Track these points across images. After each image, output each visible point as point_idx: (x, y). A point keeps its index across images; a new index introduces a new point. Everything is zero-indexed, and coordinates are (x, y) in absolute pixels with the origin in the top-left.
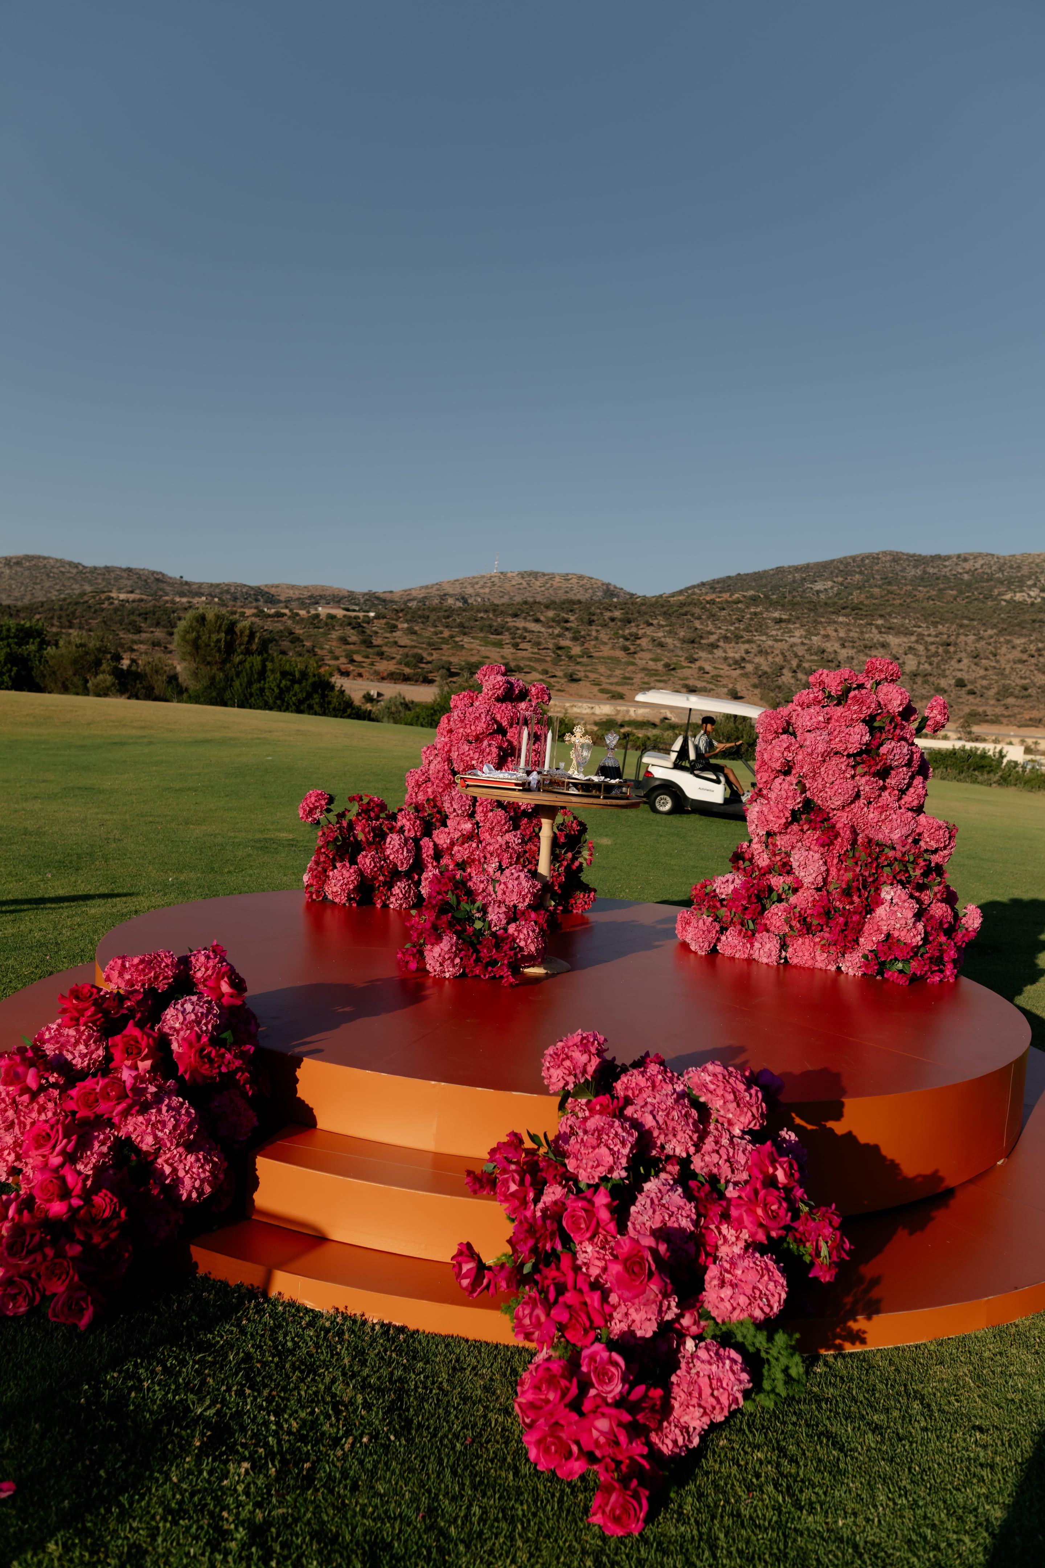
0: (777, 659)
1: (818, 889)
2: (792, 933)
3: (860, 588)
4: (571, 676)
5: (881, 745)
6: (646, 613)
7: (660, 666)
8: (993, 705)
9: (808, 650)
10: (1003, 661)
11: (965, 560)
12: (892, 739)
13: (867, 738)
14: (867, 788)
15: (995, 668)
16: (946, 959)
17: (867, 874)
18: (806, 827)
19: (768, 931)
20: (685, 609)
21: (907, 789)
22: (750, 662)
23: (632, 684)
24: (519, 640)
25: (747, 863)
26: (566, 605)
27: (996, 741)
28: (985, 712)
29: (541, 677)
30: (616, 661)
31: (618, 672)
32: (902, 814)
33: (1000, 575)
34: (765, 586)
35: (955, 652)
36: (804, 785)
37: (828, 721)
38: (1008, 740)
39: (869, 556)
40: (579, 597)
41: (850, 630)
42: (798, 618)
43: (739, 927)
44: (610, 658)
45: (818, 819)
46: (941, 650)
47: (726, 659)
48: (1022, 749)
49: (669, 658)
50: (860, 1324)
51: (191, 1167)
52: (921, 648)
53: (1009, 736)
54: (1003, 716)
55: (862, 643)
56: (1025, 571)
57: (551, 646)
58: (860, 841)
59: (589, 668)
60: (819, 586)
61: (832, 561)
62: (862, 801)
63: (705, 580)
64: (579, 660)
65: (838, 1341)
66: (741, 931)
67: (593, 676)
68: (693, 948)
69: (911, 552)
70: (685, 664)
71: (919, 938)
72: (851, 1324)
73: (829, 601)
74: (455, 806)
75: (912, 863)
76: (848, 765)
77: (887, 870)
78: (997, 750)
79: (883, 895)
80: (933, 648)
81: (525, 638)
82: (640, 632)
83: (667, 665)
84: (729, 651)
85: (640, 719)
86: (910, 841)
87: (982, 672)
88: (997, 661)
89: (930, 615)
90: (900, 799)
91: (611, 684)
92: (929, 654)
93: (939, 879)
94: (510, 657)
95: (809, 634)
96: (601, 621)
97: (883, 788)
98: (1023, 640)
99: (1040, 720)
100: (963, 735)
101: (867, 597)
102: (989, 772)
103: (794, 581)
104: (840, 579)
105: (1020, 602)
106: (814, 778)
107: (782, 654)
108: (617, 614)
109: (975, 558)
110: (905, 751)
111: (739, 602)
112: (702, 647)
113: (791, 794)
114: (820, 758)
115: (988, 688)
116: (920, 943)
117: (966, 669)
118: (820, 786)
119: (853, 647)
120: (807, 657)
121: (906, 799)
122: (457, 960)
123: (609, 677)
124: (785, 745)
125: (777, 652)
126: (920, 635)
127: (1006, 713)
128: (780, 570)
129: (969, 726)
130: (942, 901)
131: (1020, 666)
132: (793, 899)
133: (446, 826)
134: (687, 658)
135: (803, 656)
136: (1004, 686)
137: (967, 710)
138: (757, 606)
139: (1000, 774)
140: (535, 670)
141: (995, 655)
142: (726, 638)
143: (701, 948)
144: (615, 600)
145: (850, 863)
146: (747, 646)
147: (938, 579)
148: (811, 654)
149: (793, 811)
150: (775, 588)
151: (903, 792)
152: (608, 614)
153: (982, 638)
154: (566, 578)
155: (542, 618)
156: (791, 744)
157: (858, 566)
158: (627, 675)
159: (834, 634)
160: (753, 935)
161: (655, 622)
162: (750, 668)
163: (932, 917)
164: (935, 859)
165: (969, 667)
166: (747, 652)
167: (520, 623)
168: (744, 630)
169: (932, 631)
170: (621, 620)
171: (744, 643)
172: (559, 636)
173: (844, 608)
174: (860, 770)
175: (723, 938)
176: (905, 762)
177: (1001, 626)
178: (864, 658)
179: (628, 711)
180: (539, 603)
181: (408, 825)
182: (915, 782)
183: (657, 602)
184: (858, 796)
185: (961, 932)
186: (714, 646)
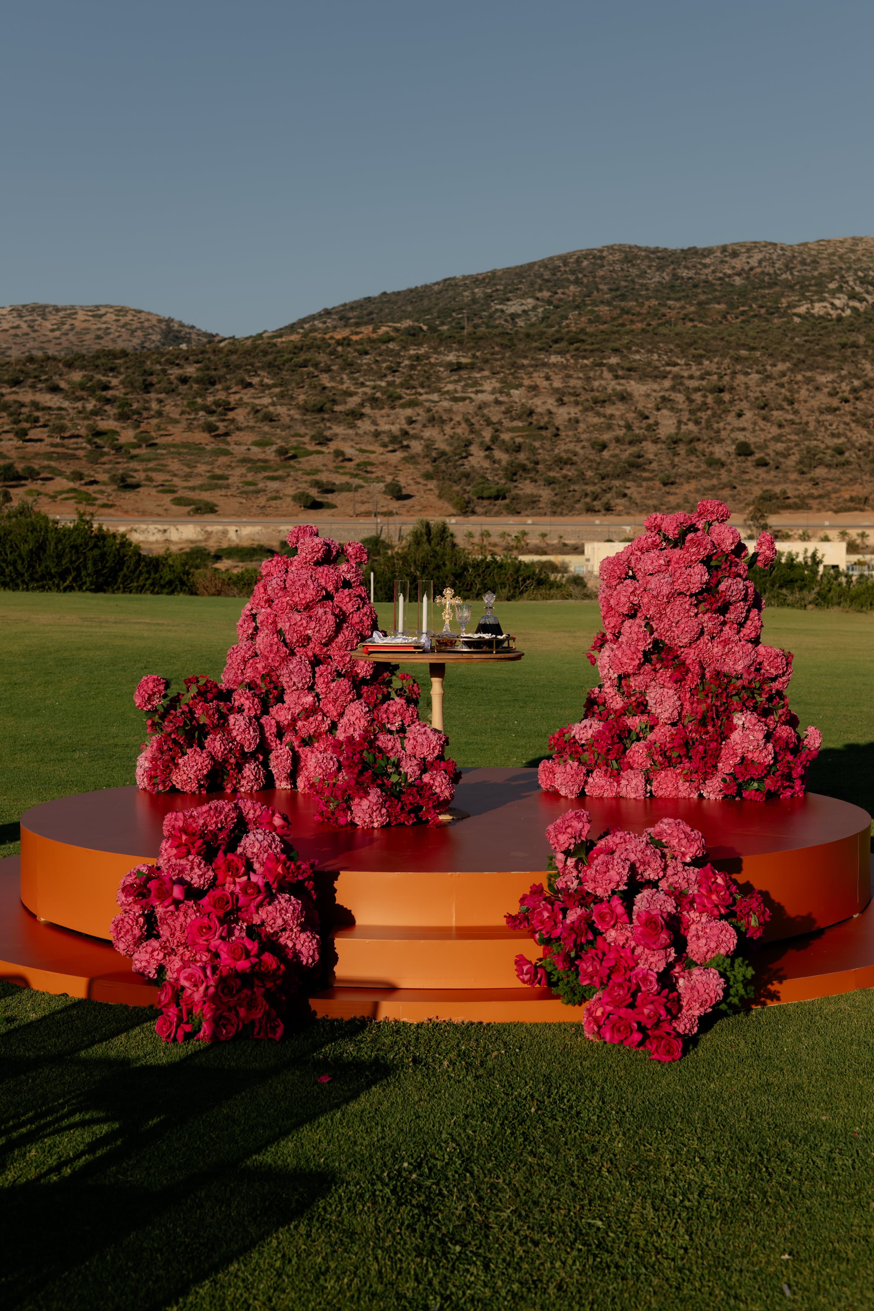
0: (459, 431)
1: (673, 724)
2: (654, 767)
3: (577, 307)
4: (123, 480)
5: (719, 583)
6: (238, 367)
7: (270, 453)
8: (796, 481)
9: (507, 412)
10: (803, 412)
11: (735, 254)
12: (729, 576)
13: (706, 577)
14: (710, 624)
15: (792, 422)
16: (795, 776)
17: (718, 704)
18: (658, 666)
19: (632, 768)
20: (303, 357)
21: (745, 622)
22: (416, 437)
23: (227, 487)
24: (26, 425)
25: (602, 708)
26: (103, 360)
27: (805, 537)
28: (784, 492)
29: (71, 485)
30: (198, 449)
31: (201, 468)
32: (743, 646)
33: (787, 276)
34: (428, 311)
35: (732, 402)
36: (652, 627)
37: (668, 563)
38: (821, 534)
39: (588, 254)
40: (120, 345)
41: (569, 376)
42: (486, 361)
43: (604, 768)
44: (185, 445)
45: (670, 657)
46: (710, 400)
47: (377, 434)
48: (844, 545)
49: (283, 439)
50: (775, 987)
51: (305, 942)
52: (680, 398)
53: (823, 527)
54: (811, 496)
55: (589, 396)
56: (824, 267)
57: (83, 431)
58: (708, 675)
59: (151, 465)
60: (514, 307)
61: (531, 265)
62: (706, 637)
63: (329, 307)
64: (134, 452)
65: (762, 999)
66: (606, 771)
67: (159, 477)
68: (563, 793)
69: (652, 245)
70: (311, 447)
71: (770, 757)
72: (769, 986)
73: (532, 331)
74: (295, 679)
75: (758, 689)
76: (691, 604)
77: (735, 698)
78: (809, 554)
79: (735, 721)
80: (698, 397)
81: (36, 420)
82: (233, 399)
83: (282, 452)
84: (381, 421)
85: (246, 543)
86: (752, 669)
87: (775, 431)
88: (796, 412)
89: (690, 345)
90: (739, 632)
91: (193, 489)
92: (694, 406)
93: (782, 702)
94: (13, 454)
95: (506, 387)
96: (164, 385)
97: (724, 623)
98: (830, 377)
99: (866, 499)
100: (755, 532)
101: (590, 321)
102: (801, 589)
103: (474, 301)
104: (546, 294)
105: (821, 317)
106: (660, 619)
107: (467, 420)
108: (191, 370)
109: (748, 251)
110: (741, 586)
111: (391, 339)
112: (336, 418)
113: (641, 636)
114: (665, 600)
115: (786, 456)
116: (772, 762)
117: (749, 426)
118: (667, 626)
119: (577, 403)
120: (507, 423)
121: (745, 631)
122: (384, 811)
123: (187, 477)
124: (631, 590)
125: (458, 418)
126: (677, 377)
127: (816, 493)
128: (449, 284)
129: (762, 516)
130: (784, 723)
131: (829, 417)
132: (651, 736)
133: (283, 702)
134: (313, 438)
135: (500, 423)
136: (809, 450)
137: (757, 491)
138: (420, 345)
139: (817, 589)
140: (61, 474)
141: (791, 403)
142: (374, 401)
143: (571, 792)
144: (184, 346)
145: (701, 696)
146: (409, 412)
147: (696, 286)
148: (513, 419)
149: (644, 651)
150: (445, 314)
151: (741, 625)
152: (175, 372)
153: (769, 377)
154: (96, 313)
155: (63, 385)
156: (636, 588)
157: (573, 272)
158: (218, 472)
159: (546, 383)
160: (619, 774)
161: (255, 380)
162: (417, 447)
163: (780, 738)
164: (776, 685)
165: (755, 424)
166: (411, 421)
167: (26, 396)
168: (402, 385)
169: (695, 370)
170: (198, 381)
171: (403, 406)
172: (95, 413)
173: (556, 341)
174: (702, 607)
175: (590, 780)
176: (742, 597)
177: (796, 356)
178: (596, 420)
179: (225, 533)
180: (54, 359)
181: (247, 704)
182: (752, 615)
183: (255, 347)
184: (702, 633)
185: (804, 751)
186: (356, 415)
